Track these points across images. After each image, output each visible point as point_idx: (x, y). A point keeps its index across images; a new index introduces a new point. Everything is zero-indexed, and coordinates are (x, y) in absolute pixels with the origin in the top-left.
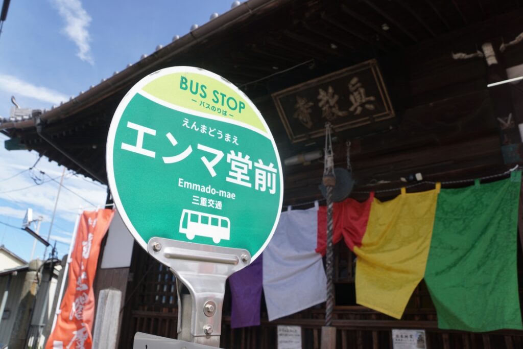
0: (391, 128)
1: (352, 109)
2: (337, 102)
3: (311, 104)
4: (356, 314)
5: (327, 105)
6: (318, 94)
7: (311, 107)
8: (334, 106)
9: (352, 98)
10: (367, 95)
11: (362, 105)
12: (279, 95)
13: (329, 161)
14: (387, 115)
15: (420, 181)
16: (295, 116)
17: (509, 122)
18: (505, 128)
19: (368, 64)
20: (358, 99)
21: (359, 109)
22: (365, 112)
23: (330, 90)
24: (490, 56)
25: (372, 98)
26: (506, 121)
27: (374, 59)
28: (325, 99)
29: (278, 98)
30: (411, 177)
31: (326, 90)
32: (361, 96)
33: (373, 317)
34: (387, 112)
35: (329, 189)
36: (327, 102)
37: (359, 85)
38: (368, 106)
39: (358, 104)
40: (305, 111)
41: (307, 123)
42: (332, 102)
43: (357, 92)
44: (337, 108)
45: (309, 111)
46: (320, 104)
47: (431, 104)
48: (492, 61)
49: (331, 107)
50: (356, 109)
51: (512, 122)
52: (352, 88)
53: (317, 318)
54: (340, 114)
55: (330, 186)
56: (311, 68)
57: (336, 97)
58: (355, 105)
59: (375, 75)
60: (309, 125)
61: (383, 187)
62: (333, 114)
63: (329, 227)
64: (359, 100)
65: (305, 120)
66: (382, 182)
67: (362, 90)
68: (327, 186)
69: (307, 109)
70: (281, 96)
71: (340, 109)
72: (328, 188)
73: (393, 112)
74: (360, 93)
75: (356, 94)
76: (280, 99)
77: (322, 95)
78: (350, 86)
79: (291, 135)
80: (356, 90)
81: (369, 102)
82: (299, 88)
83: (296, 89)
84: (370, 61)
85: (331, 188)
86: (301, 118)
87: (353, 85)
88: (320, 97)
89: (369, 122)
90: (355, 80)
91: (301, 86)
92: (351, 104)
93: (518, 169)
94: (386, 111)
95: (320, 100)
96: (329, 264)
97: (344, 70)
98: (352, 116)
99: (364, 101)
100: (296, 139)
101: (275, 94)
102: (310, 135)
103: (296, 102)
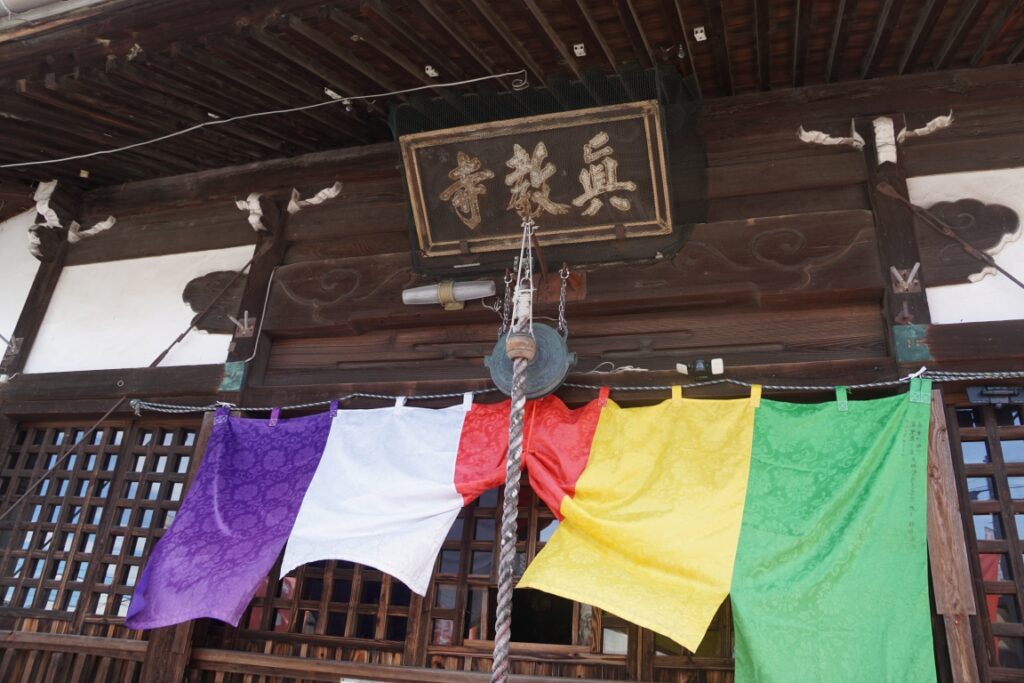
0: (659, 256)
1: (579, 202)
2: (549, 181)
3: (489, 174)
4: (539, 663)
5: (526, 184)
6: (510, 154)
7: (486, 182)
8: (540, 189)
9: (584, 177)
10: (621, 176)
11: (604, 197)
12: (416, 141)
13: (522, 302)
14: (656, 227)
15: (718, 377)
16: (445, 196)
17: (910, 280)
18: (901, 291)
19: (640, 109)
20: (598, 180)
21: (596, 205)
22: (607, 214)
23: (541, 151)
24: (886, 144)
25: (630, 186)
26: (905, 278)
27: (655, 102)
28: (523, 169)
29: (413, 147)
30: (700, 366)
31: (530, 150)
32: (606, 178)
33: (580, 670)
34: (658, 220)
35: (520, 366)
36: (527, 177)
37: (607, 150)
38: (616, 201)
39: (596, 193)
40: (471, 189)
41: (468, 216)
42: (538, 178)
43: (599, 167)
44: (546, 194)
45: (481, 189)
46: (510, 179)
47: (751, 221)
48: (887, 154)
49: (531, 189)
50: (588, 204)
51: (916, 281)
52: (589, 156)
53: (440, 666)
54: (551, 208)
55: (524, 359)
56: (517, 88)
57: (550, 169)
58: (589, 194)
59: (648, 135)
60: (474, 222)
61: (629, 379)
62: (535, 206)
63: (513, 453)
64: (599, 185)
65: (465, 208)
66: (628, 368)
67: (611, 164)
68: (513, 359)
69: (477, 185)
70: (421, 146)
71: (553, 198)
72: (517, 362)
73: (669, 222)
74: (605, 170)
75: (595, 169)
76: (417, 150)
77: (519, 159)
78: (587, 150)
79: (425, 237)
80: (596, 163)
81: (621, 193)
82: (468, 134)
83: (461, 134)
84: (644, 104)
85: (525, 364)
86: (456, 202)
87: (594, 150)
88: (512, 163)
89: (612, 237)
90: (601, 139)
91: (474, 130)
92: (580, 191)
93: (925, 374)
94: (654, 218)
95: (512, 170)
96: (508, 540)
97: (583, 112)
98: (576, 217)
99: (610, 188)
100: (435, 249)
101: (409, 137)
102: (471, 245)
103: (454, 165)
